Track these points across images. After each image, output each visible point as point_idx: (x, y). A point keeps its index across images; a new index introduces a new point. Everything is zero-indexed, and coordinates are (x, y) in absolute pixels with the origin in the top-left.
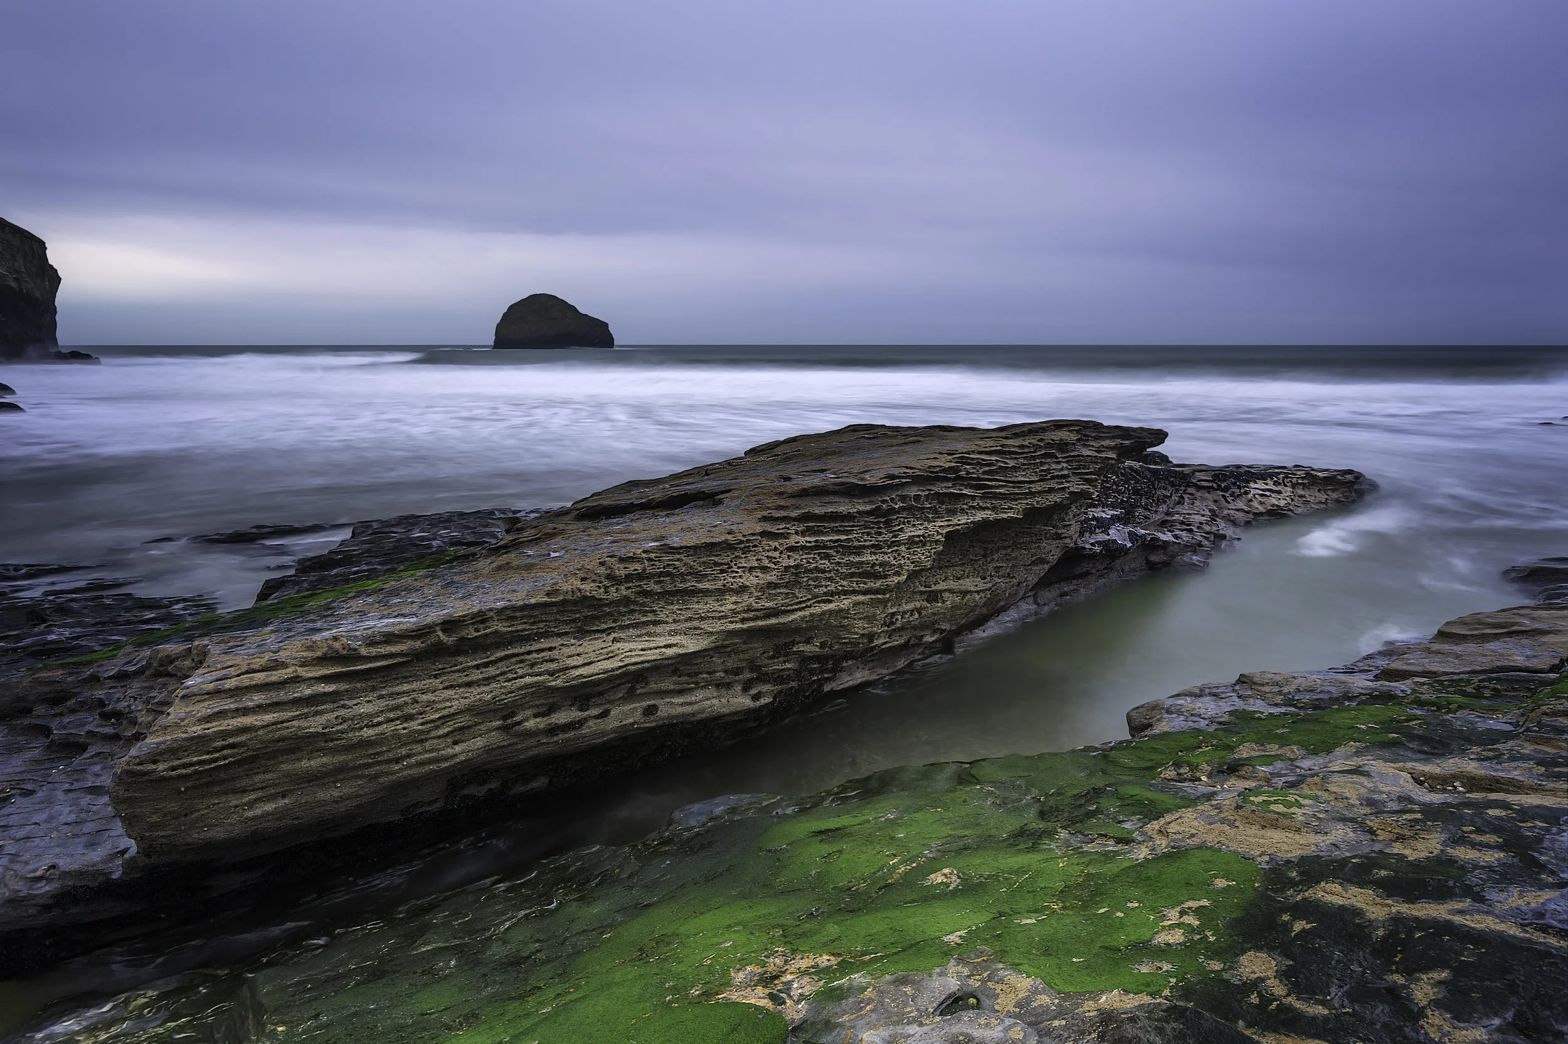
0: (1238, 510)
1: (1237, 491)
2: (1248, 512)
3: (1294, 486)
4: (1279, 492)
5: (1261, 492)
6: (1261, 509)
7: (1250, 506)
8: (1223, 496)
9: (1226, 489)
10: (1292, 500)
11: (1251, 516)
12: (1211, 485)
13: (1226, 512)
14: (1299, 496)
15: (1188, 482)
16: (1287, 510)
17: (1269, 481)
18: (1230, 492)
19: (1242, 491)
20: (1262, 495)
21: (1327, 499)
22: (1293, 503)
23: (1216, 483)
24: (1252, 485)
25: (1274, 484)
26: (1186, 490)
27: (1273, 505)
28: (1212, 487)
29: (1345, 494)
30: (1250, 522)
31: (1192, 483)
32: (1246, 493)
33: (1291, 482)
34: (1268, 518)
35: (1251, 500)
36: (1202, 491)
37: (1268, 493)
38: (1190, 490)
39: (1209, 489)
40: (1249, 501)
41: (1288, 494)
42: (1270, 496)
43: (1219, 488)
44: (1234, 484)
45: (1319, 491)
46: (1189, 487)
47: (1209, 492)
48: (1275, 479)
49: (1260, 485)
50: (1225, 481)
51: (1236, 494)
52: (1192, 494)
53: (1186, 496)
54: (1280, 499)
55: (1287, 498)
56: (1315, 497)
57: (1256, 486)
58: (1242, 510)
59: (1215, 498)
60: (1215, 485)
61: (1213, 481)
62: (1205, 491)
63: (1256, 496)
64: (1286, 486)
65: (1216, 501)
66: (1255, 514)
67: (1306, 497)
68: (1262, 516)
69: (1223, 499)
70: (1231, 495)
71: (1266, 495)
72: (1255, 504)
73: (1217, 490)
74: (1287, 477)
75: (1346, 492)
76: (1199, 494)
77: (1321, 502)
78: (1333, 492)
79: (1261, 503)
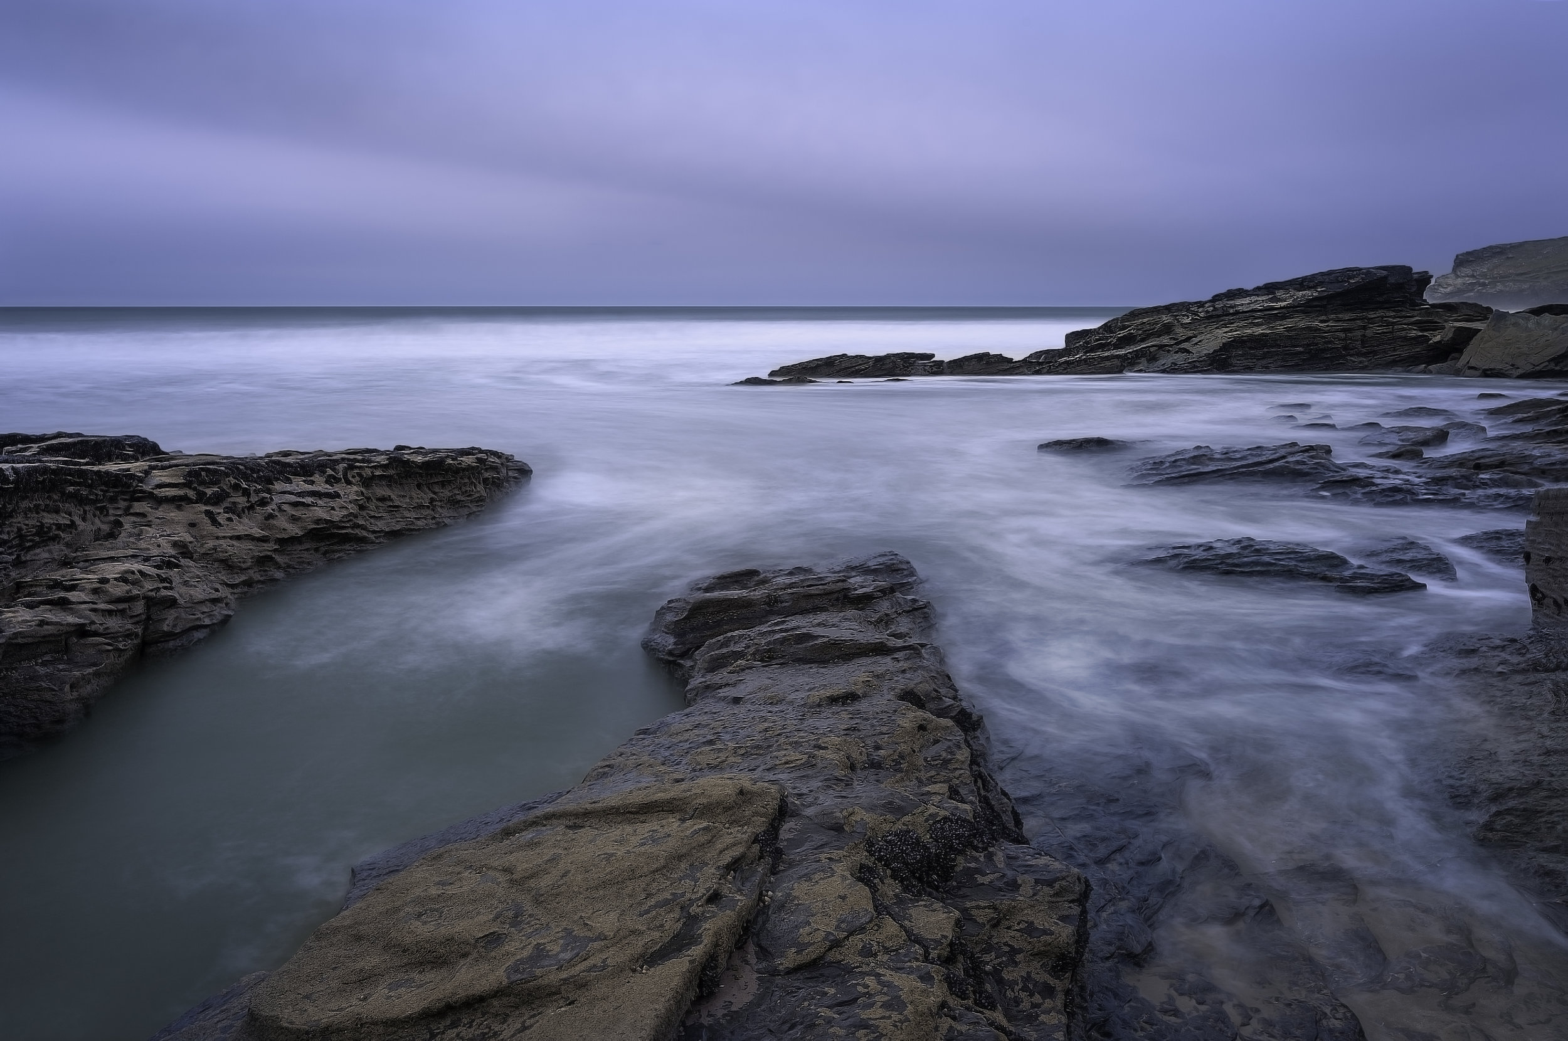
0: (238, 538)
1: (241, 500)
2: (264, 540)
3: (367, 482)
4: (335, 495)
5: (293, 498)
6: (295, 530)
7: (270, 527)
8: (209, 514)
9: (217, 500)
10: (362, 507)
11: (271, 546)
12: (181, 492)
13: (211, 544)
14: (379, 500)
15: (135, 492)
16: (352, 528)
17: (317, 477)
18: (226, 504)
19: (254, 499)
20: (295, 505)
21: (432, 500)
22: (364, 513)
23: (195, 489)
24: (278, 486)
25: (327, 482)
26: (129, 507)
27: (318, 521)
28: (185, 499)
29: (464, 489)
30: (269, 558)
31: (142, 491)
32: (263, 503)
33: (359, 475)
34: (314, 545)
35: (271, 516)
36: (165, 506)
37: (308, 500)
38: (138, 507)
39: (178, 502)
40: (267, 518)
41: (353, 497)
42: (314, 504)
43: (201, 498)
44: (236, 487)
45: (419, 486)
46: (139, 500)
47: (179, 508)
48: (329, 471)
49: (299, 484)
50: (213, 483)
51: (240, 507)
52: (143, 515)
53: (127, 521)
54: (333, 508)
55: (350, 506)
56: (411, 498)
57: (288, 487)
58: (249, 537)
59: (192, 517)
60: (191, 494)
61: (187, 485)
62: (172, 507)
63: (285, 507)
64: (349, 483)
65: (192, 525)
66: (282, 541)
67: (391, 500)
68: (300, 543)
69: (207, 520)
70: (228, 510)
71: (303, 504)
72: (282, 522)
73: (196, 502)
74: (351, 467)
75: (465, 485)
76: (160, 513)
77: (420, 507)
78: (443, 486)
79: (294, 519)
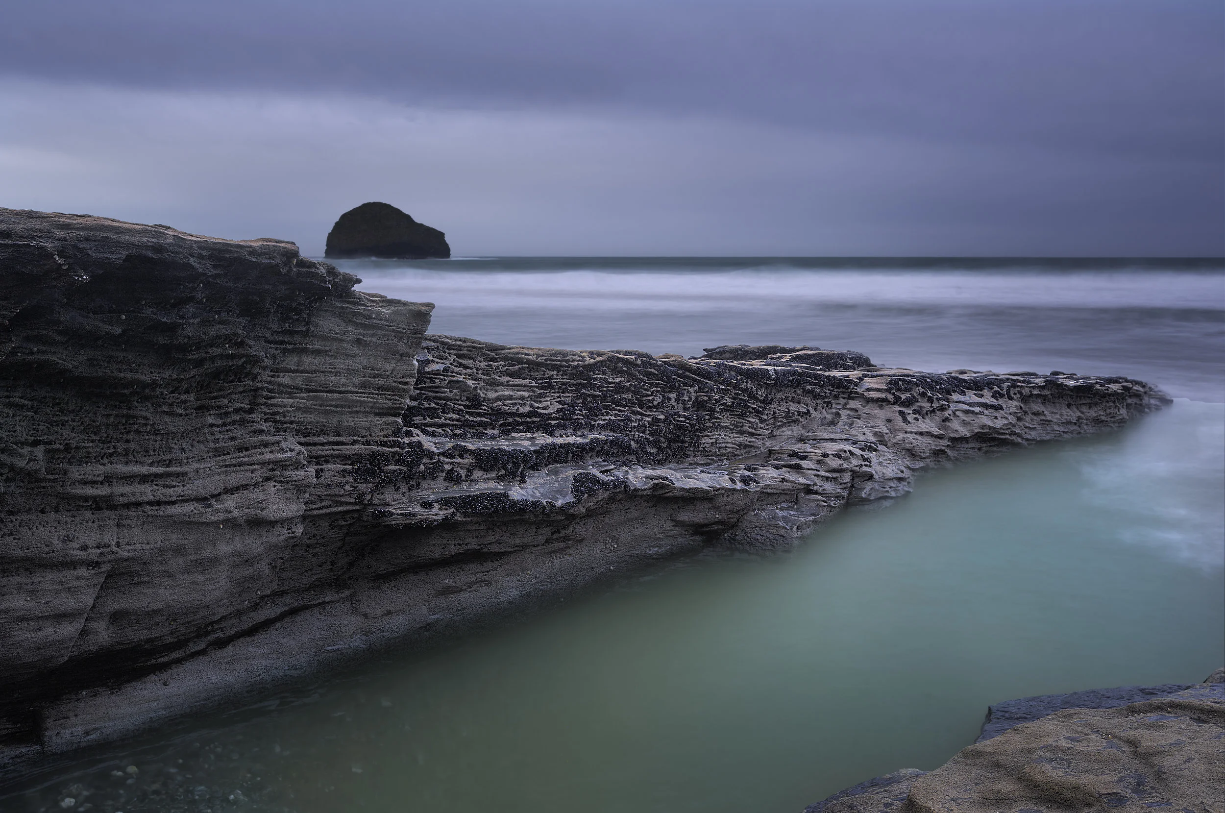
0: (921, 434)
1: (926, 405)
2: (940, 437)
3: (1025, 399)
4: (999, 408)
5: (966, 407)
6: (964, 432)
7: (946, 428)
8: (901, 413)
9: (908, 403)
10: (1019, 419)
11: (945, 442)
12: (883, 396)
13: (901, 436)
14: (1034, 414)
15: (852, 393)
16: (1010, 435)
17: (985, 392)
18: (915, 407)
19: (936, 405)
20: (966, 412)
21: (1079, 418)
22: (1021, 424)
23: (893, 394)
24: (955, 397)
25: (993, 397)
26: (846, 404)
27: (983, 426)
28: (885, 401)
29: (1108, 411)
30: (942, 452)
31: (856, 393)
32: (942, 409)
33: (1020, 393)
34: (978, 445)
35: (946, 420)
36: (871, 404)
37: (977, 409)
38: (853, 404)
39: (881, 402)
40: (944, 421)
41: (1013, 410)
42: (981, 413)
43: (897, 401)
44: (923, 395)
45: (1069, 406)
46: (853, 399)
47: (881, 407)
48: (996, 388)
49: (971, 396)
50: (906, 390)
51: (925, 410)
52: (855, 410)
53: (844, 414)
54: (996, 418)
55: (1010, 417)
56: (1061, 415)
57: (962, 398)
58: (930, 434)
59: (889, 415)
60: (890, 397)
61: (888, 390)
62: (876, 407)
63: (958, 413)
64: (1011, 398)
65: (889, 421)
66: (953, 440)
67: (1045, 415)
68: (967, 442)
69: (900, 418)
70: (915, 412)
71: (973, 412)
72: (955, 425)
73: (893, 404)
74: (1014, 386)
75: (1110, 408)
76: (866, 410)
77: (1069, 423)
78: (1090, 407)
79: (964, 423)
